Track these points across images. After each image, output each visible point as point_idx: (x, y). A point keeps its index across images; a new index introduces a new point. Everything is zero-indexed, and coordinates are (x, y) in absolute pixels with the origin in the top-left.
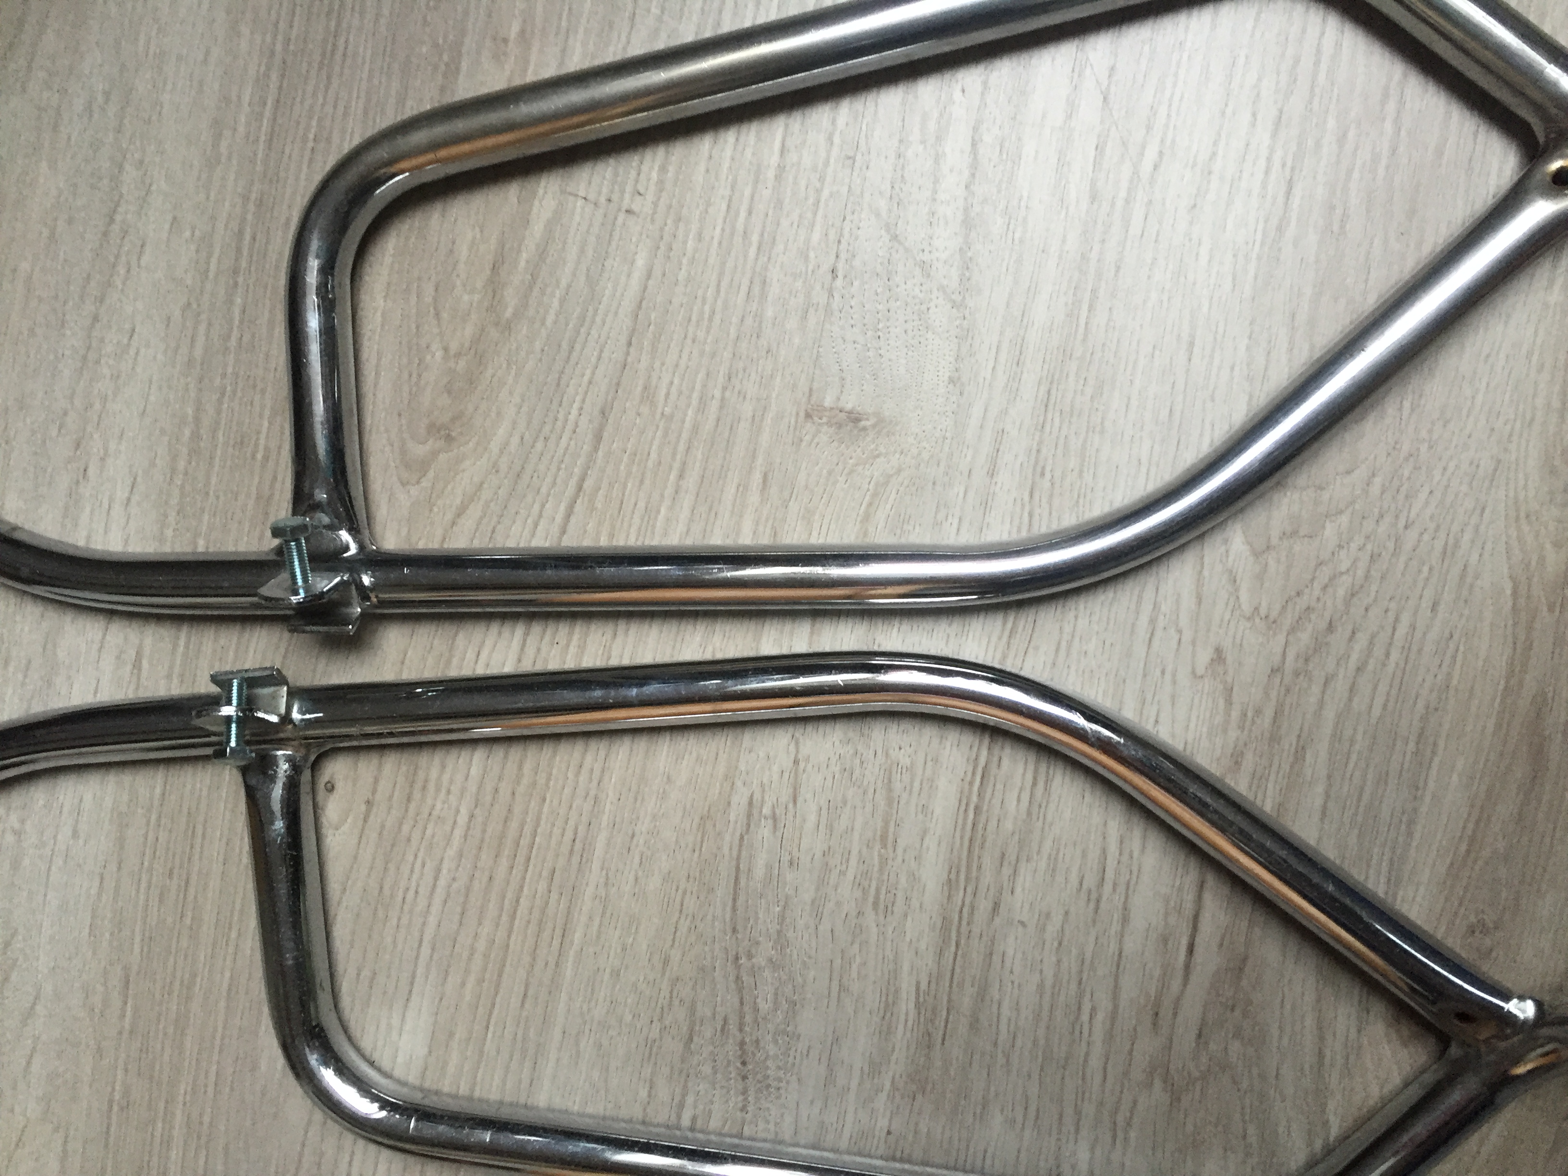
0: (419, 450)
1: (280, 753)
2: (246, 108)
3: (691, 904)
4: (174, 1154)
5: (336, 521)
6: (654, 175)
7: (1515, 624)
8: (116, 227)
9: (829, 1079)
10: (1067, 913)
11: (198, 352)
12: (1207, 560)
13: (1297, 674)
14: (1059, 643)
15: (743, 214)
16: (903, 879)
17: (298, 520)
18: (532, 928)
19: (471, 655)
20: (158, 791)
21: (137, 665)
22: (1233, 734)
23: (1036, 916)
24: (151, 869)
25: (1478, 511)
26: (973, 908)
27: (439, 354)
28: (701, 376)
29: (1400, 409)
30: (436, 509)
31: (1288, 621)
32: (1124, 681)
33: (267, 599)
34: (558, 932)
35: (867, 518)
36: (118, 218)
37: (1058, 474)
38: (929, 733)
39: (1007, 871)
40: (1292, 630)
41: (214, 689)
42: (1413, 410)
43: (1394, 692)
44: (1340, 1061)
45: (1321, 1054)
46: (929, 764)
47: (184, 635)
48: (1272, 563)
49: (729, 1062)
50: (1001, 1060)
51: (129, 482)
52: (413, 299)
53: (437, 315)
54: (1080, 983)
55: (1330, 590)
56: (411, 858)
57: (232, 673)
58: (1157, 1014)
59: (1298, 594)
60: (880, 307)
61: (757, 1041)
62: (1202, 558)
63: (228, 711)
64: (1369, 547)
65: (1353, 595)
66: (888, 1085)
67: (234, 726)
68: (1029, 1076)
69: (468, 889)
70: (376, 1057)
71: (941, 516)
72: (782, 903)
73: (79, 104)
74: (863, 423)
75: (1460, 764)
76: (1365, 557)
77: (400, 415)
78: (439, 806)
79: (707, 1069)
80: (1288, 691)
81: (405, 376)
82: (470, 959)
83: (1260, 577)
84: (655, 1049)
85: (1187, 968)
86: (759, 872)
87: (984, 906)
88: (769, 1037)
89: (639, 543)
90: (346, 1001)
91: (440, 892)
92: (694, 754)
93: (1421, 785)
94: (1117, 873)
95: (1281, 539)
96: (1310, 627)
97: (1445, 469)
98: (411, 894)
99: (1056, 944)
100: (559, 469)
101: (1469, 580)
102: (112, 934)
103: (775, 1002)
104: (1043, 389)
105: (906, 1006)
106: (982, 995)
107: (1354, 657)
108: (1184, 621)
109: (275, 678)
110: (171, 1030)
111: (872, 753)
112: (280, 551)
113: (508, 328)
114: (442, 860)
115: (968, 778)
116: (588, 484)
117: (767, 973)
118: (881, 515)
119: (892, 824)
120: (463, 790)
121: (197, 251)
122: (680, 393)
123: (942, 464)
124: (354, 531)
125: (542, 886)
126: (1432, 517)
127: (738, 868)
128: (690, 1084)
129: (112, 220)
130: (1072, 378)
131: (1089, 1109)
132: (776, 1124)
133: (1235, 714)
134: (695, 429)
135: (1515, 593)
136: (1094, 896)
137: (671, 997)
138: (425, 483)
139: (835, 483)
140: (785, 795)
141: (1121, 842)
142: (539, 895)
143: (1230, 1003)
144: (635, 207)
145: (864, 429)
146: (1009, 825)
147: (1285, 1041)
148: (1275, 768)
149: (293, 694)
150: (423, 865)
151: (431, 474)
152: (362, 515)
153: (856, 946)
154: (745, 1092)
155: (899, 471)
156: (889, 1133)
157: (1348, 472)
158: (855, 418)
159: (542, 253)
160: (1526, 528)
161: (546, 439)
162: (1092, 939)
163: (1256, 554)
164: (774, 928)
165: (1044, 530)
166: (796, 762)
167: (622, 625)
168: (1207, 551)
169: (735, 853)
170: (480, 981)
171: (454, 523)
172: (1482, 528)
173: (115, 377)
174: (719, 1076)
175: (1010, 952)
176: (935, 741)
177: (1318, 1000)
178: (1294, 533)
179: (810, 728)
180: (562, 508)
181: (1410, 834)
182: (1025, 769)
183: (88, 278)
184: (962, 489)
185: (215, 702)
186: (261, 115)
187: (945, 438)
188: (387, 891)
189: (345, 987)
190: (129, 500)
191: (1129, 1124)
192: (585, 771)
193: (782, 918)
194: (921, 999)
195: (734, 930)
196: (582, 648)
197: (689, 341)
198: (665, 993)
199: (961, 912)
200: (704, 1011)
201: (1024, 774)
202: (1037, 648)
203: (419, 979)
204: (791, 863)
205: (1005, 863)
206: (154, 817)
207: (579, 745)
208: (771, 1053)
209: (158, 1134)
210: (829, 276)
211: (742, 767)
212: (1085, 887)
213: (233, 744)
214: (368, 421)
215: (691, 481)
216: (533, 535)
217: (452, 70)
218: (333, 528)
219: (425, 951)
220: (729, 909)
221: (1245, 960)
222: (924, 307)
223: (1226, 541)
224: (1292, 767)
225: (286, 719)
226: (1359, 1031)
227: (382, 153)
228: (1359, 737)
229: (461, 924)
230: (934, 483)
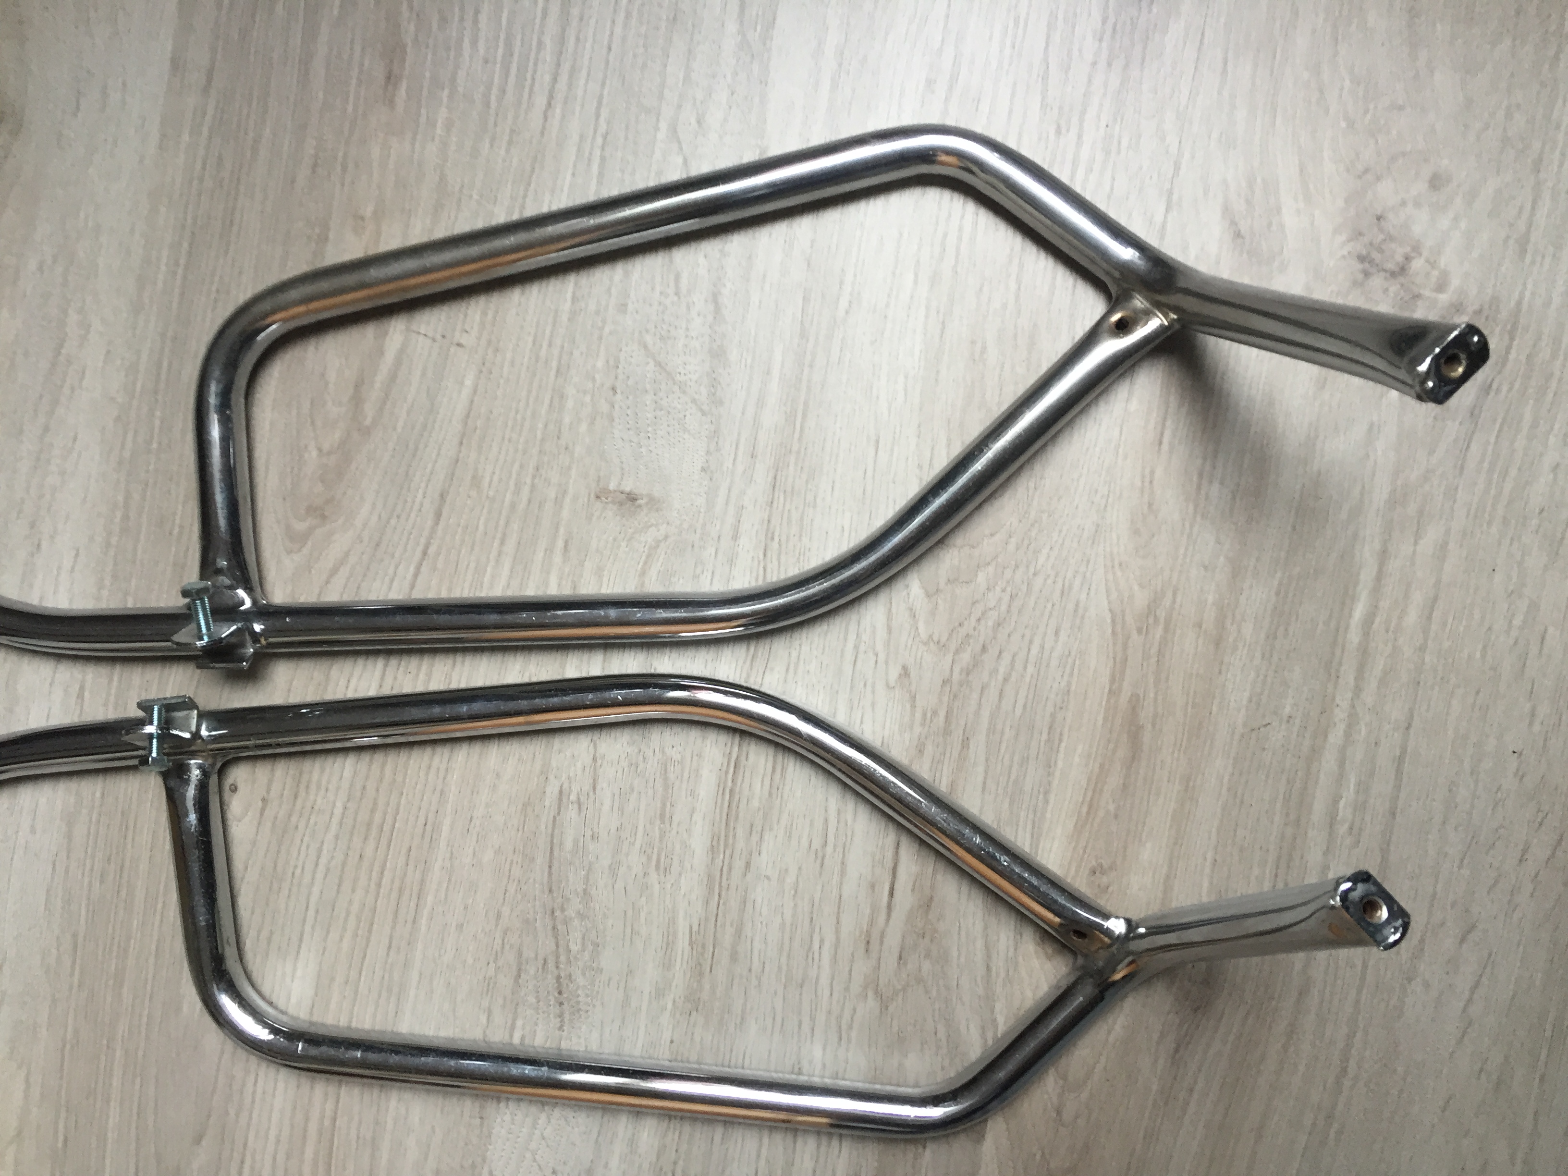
0: (300, 526)
1: (192, 762)
2: (163, 268)
3: (517, 872)
4: (116, 1082)
5: (234, 582)
6: (478, 317)
7: (1114, 644)
8: (62, 358)
9: (626, 1002)
10: (800, 868)
11: (127, 454)
12: (893, 601)
13: (961, 685)
14: (789, 665)
15: (545, 347)
16: (678, 847)
17: (203, 584)
18: (394, 895)
19: (343, 682)
20: (98, 794)
21: (80, 696)
22: (918, 729)
23: (778, 872)
24: (93, 857)
25: (1085, 562)
26: (730, 869)
27: (314, 453)
28: (516, 466)
29: (1028, 489)
30: (313, 571)
31: (953, 647)
32: (837, 692)
33: (178, 644)
34: (415, 897)
35: (643, 573)
36: (63, 351)
37: (784, 538)
38: (694, 735)
39: (755, 838)
40: (957, 652)
41: (140, 714)
42: (1035, 489)
43: (1031, 696)
44: (1003, 974)
45: (988, 968)
46: (695, 758)
47: (118, 672)
48: (940, 602)
49: (548, 993)
50: (754, 982)
51: (73, 553)
52: (294, 412)
53: (313, 423)
54: (812, 920)
55: (983, 622)
56: (298, 842)
57: (154, 700)
58: (868, 942)
59: (960, 625)
60: (649, 415)
61: (570, 976)
62: (891, 599)
63: (150, 729)
64: (1009, 589)
65: (999, 625)
66: (670, 1006)
67: (155, 741)
68: (776, 993)
69: (344, 864)
70: (274, 1000)
71: (698, 571)
72: (586, 868)
73: (33, 265)
74: (639, 502)
75: (1079, 750)
76: (1006, 598)
77: (284, 499)
78: (319, 801)
79: (532, 999)
80: (955, 696)
81: (289, 470)
82: (346, 920)
83: (933, 613)
84: (492, 985)
85: (889, 907)
86: (569, 845)
87: (739, 864)
88: (579, 972)
89: (471, 595)
90: (249, 955)
91: (321, 868)
92: (517, 756)
93: (1052, 764)
94: (836, 837)
95: (946, 584)
96: (969, 649)
97: (1060, 531)
98: (298, 871)
99: (793, 892)
100: (408, 539)
101: (1080, 611)
102: (63, 908)
103: (583, 944)
104: (771, 475)
105: (682, 943)
106: (739, 932)
107: (1002, 670)
108: (879, 647)
109: (188, 704)
110: (111, 982)
111: (651, 751)
112: (188, 607)
113: (366, 432)
114: (322, 842)
115: (724, 768)
116: (432, 550)
117: (576, 922)
118: (653, 573)
119: (668, 805)
120: (338, 788)
121: (126, 376)
122: (500, 480)
123: (699, 531)
124: (249, 590)
125: (402, 860)
126: (1053, 567)
127: (552, 842)
128: (519, 1010)
129: (59, 353)
130: (791, 468)
131: (821, 1017)
132: (586, 1039)
133: (918, 715)
134: (513, 506)
135: (1113, 621)
136: (820, 854)
137: (503, 944)
138: (305, 551)
139: (619, 547)
140: (587, 787)
141: (839, 813)
142: (399, 867)
143: (921, 932)
144: (462, 341)
145: (640, 506)
146: (755, 803)
147: (962, 960)
148: (948, 755)
149: (201, 716)
150: (308, 847)
151: (309, 543)
152: (255, 577)
153: (644, 899)
154: (561, 1016)
155: (666, 537)
156: (672, 1042)
157: (992, 535)
158: (632, 498)
159: (393, 377)
160: (1119, 574)
161: (398, 517)
162: (819, 888)
163: (928, 595)
164: (580, 888)
165: (775, 579)
166: (595, 759)
167: (459, 658)
168: (894, 593)
169: (550, 831)
170: (355, 935)
171: (327, 582)
172: (1088, 575)
173: (62, 473)
174: (541, 1003)
175: (759, 901)
176: (699, 741)
177: (986, 928)
178: (956, 580)
179: (604, 733)
180: (412, 569)
181: (1047, 802)
182: (766, 761)
183: (41, 397)
184: (713, 551)
185: (141, 723)
186: (175, 273)
187: (700, 512)
188: (279, 869)
189: (249, 945)
190: (73, 568)
191: (850, 1027)
192: (433, 771)
193: (587, 878)
194: (694, 938)
195: (550, 891)
196: (429, 676)
197: (506, 442)
198: (499, 941)
199: (722, 870)
200: (528, 953)
201: (765, 765)
202: (772, 669)
203: (306, 937)
204: (592, 836)
205: (754, 833)
206: (95, 816)
207: (428, 750)
208: (581, 984)
209: (102, 1066)
210: (611, 393)
211: (554, 764)
212: (813, 848)
213: (154, 754)
214: (260, 504)
215: (510, 546)
216: (390, 588)
217: (323, 239)
218: (232, 588)
219: (311, 913)
220: (546, 874)
221: (931, 898)
222: (681, 416)
223: (907, 586)
224: (960, 755)
225: (196, 735)
226: (1016, 949)
227: (266, 306)
228: (1007, 730)
229: (338, 892)
230: (693, 546)
